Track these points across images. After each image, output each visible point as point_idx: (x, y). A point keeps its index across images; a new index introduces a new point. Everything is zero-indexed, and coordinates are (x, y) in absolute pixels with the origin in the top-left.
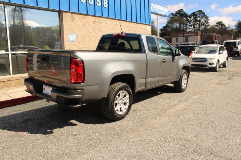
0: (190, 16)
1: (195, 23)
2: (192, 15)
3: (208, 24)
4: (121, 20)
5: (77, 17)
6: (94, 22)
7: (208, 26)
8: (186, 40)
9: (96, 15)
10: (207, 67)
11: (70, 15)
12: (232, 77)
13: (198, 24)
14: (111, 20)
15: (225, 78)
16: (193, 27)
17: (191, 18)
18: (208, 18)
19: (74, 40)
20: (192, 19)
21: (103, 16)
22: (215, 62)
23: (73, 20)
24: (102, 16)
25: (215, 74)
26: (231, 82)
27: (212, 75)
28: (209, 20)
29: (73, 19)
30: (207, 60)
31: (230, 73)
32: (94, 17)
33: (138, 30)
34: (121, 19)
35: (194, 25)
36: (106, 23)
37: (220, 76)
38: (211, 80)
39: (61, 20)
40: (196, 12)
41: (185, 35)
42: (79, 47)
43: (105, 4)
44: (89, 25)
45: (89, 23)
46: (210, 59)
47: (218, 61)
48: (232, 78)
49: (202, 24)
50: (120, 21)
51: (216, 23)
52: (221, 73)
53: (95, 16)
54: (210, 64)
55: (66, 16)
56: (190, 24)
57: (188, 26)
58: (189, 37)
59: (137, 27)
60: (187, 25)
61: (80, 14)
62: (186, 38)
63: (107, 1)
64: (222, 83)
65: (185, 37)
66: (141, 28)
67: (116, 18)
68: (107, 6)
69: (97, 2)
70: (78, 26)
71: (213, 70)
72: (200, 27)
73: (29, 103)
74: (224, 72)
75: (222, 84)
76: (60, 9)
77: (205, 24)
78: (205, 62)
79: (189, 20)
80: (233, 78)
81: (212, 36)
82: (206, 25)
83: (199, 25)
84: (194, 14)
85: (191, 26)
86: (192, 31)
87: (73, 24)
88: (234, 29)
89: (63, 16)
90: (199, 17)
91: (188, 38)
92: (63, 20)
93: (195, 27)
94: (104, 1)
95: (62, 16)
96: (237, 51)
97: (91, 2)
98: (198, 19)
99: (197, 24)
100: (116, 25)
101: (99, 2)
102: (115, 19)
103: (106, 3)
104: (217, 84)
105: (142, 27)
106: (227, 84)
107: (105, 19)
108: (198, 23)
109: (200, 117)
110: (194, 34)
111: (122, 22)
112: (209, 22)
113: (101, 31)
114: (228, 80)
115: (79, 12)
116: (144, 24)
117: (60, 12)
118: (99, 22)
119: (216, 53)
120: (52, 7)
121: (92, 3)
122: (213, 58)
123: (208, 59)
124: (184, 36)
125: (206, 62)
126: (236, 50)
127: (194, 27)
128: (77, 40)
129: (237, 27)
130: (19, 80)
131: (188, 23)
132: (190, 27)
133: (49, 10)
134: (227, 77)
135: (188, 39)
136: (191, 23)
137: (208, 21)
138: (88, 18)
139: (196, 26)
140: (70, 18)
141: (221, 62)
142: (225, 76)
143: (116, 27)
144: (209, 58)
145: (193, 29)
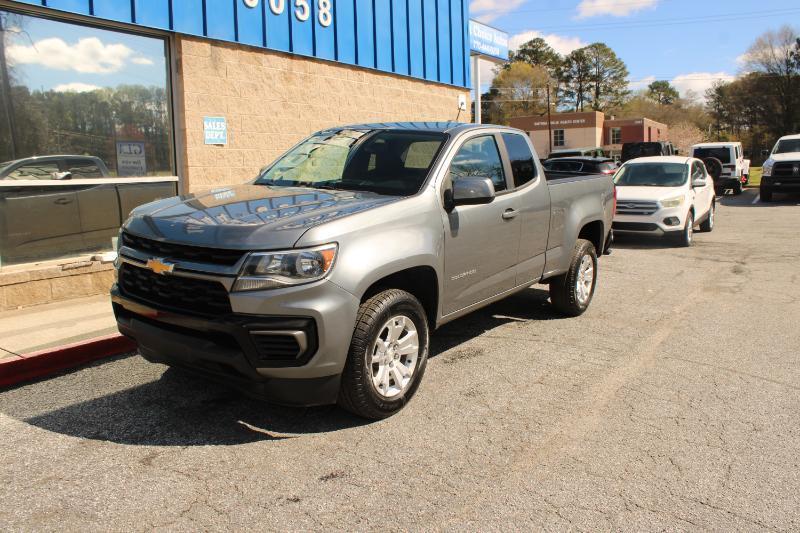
0: (568, 62)
1: (583, 83)
2: (572, 58)
3: (624, 89)
4: (375, 71)
5: (229, 57)
6: (287, 77)
7: (623, 94)
8: (556, 138)
9: (295, 52)
10: (657, 232)
11: (205, 51)
12: (743, 263)
13: (591, 86)
14: (342, 69)
15: (723, 268)
16: (576, 97)
17: (570, 66)
18: (623, 69)
19: (222, 137)
20: (575, 73)
21: (318, 57)
22: (682, 213)
23: (216, 68)
24: (314, 54)
25: (684, 254)
26: (747, 282)
27: (677, 258)
28: (627, 74)
29: (216, 63)
30: (657, 208)
31: (732, 251)
32: (287, 60)
33: (428, 107)
34: (376, 66)
35: (580, 90)
36: (328, 82)
37: (705, 262)
38: (678, 274)
39: (174, 68)
40: (586, 48)
41: (552, 123)
42: (238, 163)
43: (325, 15)
44: (270, 86)
45: (270, 78)
46: (668, 204)
47: (692, 210)
48: (742, 266)
49: (605, 87)
50: (371, 75)
51: (650, 86)
52: (704, 252)
53: (291, 56)
54: (668, 221)
55: (193, 54)
56: (568, 86)
57: (561, 94)
58: (567, 132)
59: (424, 96)
60: (557, 90)
61: (241, 47)
62: (556, 132)
63: (329, 6)
64: (719, 284)
65: (553, 132)
66: (440, 99)
67: (360, 64)
68: (328, 22)
69: (296, 6)
70: (235, 91)
71: (677, 240)
72: (600, 97)
73: (80, 374)
74: (710, 249)
75: (719, 289)
76: (171, 26)
77: (614, 89)
78: (650, 214)
79: (565, 74)
80: (746, 267)
81: (641, 127)
82: (620, 91)
83: (598, 93)
84: (578, 56)
85: (571, 94)
86: (572, 110)
87: (218, 80)
88: (705, 104)
89: (183, 51)
90: (595, 65)
91: (562, 132)
92: (184, 69)
93: (585, 98)
94: (321, 5)
95: (180, 52)
96: (732, 177)
97: (278, 5)
98: (593, 71)
99: (588, 89)
100: (360, 88)
101: (302, 6)
102: (356, 67)
103: (327, 10)
104: (706, 289)
105: (442, 96)
106: (737, 290)
107: (323, 65)
108: (594, 84)
109: (706, 410)
110: (583, 121)
111: (379, 77)
112: (628, 82)
113: (311, 107)
114: (733, 275)
115: (237, 39)
116: (447, 86)
117: (171, 40)
118: (304, 78)
119: (682, 184)
120: (143, 20)
121: (281, 9)
122: (676, 203)
123: (659, 204)
124: (550, 127)
125: (653, 216)
126: (729, 174)
127: (581, 98)
128: (231, 138)
129: (712, 100)
130: (27, 286)
131: (562, 86)
132: (567, 99)
133: (132, 29)
134: (728, 266)
135: (562, 138)
136: (572, 84)
137: (625, 79)
138: (268, 61)
139: (586, 94)
140: (208, 61)
141: (698, 215)
142: (717, 260)
143: (359, 96)
144: (662, 202)
145: (577, 105)
